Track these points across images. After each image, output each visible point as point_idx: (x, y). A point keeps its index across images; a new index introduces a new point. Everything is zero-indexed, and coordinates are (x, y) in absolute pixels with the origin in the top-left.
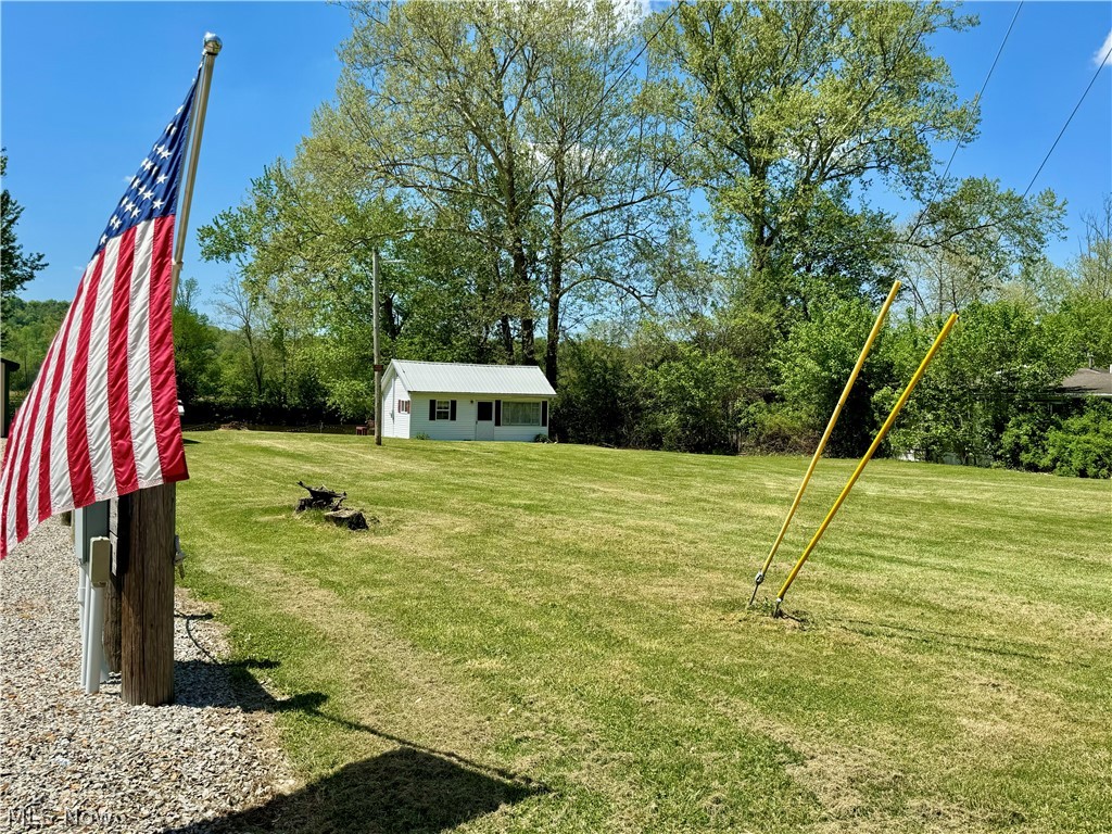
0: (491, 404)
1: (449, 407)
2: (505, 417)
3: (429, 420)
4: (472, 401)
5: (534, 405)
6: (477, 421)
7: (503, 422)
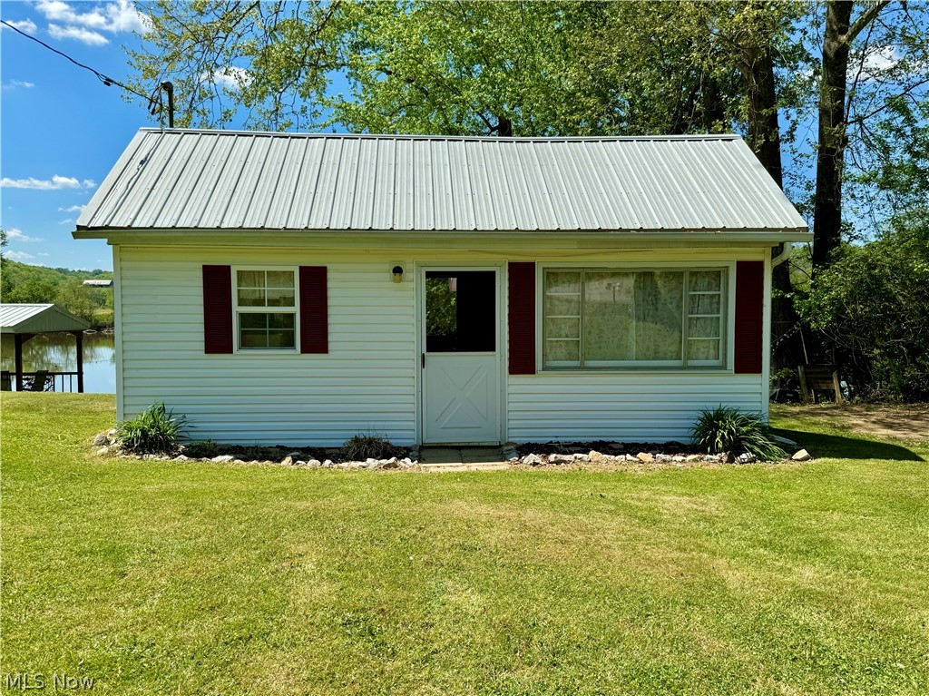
1: (293, 298)
2: (560, 337)
3: (206, 352)
4: (398, 270)
5: (699, 282)
6: (423, 356)
7: (550, 357)
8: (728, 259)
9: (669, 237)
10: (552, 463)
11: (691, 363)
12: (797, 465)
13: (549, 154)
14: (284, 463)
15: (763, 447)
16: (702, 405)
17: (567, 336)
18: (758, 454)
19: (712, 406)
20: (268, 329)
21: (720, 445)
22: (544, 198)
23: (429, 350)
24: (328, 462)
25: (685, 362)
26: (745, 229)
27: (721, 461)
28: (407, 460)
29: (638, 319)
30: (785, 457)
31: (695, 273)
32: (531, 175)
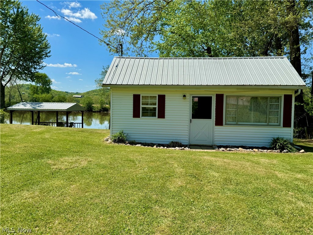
0: (210, 98)
1: (156, 103)
2: (230, 115)
3: (133, 117)
4: (184, 96)
5: (272, 100)
6: (191, 120)
7: (227, 121)
8: (282, 94)
9: (264, 87)
10: (228, 151)
11: (270, 124)
12: (301, 154)
13: (228, 63)
14: (154, 147)
15: (290, 149)
16: (273, 136)
17: (232, 115)
18: (289, 150)
19: (276, 137)
20: (149, 111)
21: (278, 148)
22: (227, 76)
23: (193, 118)
24: (165, 148)
25: (268, 123)
26: (287, 85)
27: (278, 152)
28: (187, 148)
29: (254, 111)
30: (297, 152)
31: (272, 98)
32: (223, 69)
